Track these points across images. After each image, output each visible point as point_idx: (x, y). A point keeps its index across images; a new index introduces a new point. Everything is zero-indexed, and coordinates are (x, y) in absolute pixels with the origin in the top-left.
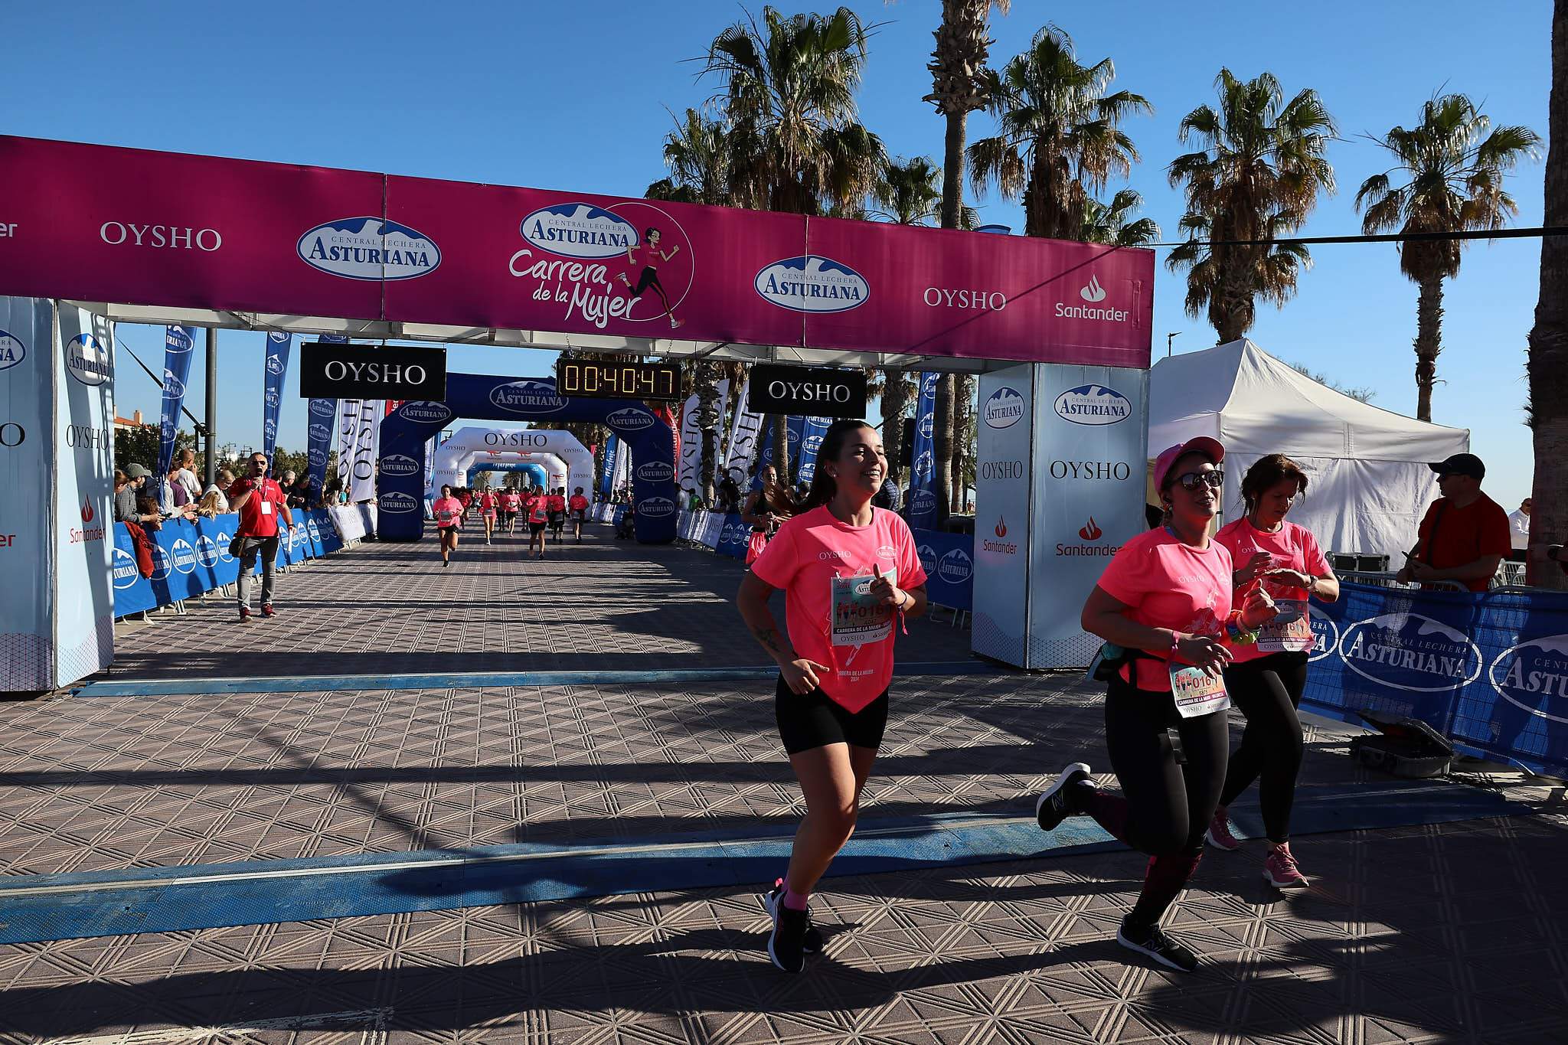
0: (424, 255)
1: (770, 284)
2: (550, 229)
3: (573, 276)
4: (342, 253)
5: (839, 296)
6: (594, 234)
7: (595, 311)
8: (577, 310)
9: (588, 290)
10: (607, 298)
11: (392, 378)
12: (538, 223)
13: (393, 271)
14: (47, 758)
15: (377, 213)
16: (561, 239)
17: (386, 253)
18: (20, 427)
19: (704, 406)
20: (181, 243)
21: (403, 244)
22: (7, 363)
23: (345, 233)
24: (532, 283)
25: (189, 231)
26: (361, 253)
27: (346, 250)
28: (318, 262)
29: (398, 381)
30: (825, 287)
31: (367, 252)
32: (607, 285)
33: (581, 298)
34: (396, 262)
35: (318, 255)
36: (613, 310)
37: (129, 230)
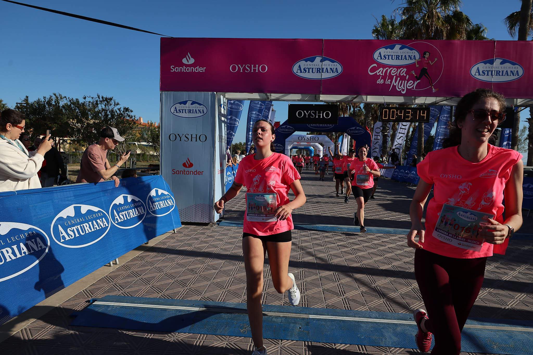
0: (336, 69)
1: (477, 71)
2: (384, 56)
3: (393, 73)
4: (307, 70)
5: (509, 74)
6: (402, 56)
7: (401, 87)
8: (394, 86)
9: (399, 78)
10: (406, 81)
11: (319, 116)
12: (380, 53)
13: (325, 76)
14: (225, 250)
15: (320, 54)
16: (389, 59)
17: (323, 69)
18: (206, 136)
19: (384, 126)
20: (255, 70)
21: (329, 65)
22: (202, 114)
23: (309, 63)
24: (377, 77)
25: (257, 65)
26: (314, 69)
27: (309, 69)
28: (299, 74)
29: (321, 117)
30: (503, 71)
31: (316, 69)
32: (406, 76)
33: (395, 82)
34: (326, 72)
35: (299, 71)
36: (409, 86)
37: (238, 67)
